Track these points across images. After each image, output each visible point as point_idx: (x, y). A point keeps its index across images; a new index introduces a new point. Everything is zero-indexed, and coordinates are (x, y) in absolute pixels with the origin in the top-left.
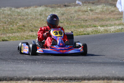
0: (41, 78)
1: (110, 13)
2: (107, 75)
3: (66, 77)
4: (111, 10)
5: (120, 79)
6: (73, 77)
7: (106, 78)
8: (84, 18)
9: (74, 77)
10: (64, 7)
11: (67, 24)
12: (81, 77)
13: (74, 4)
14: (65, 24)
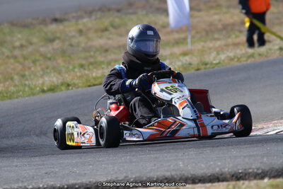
2: (168, 174)
3: (76, 184)
4: (161, 23)
6: (90, 182)
7: (166, 181)
8: (101, 47)
9: (94, 183)
10: (51, 23)
11: (64, 61)
13: (74, 14)
14: (60, 61)
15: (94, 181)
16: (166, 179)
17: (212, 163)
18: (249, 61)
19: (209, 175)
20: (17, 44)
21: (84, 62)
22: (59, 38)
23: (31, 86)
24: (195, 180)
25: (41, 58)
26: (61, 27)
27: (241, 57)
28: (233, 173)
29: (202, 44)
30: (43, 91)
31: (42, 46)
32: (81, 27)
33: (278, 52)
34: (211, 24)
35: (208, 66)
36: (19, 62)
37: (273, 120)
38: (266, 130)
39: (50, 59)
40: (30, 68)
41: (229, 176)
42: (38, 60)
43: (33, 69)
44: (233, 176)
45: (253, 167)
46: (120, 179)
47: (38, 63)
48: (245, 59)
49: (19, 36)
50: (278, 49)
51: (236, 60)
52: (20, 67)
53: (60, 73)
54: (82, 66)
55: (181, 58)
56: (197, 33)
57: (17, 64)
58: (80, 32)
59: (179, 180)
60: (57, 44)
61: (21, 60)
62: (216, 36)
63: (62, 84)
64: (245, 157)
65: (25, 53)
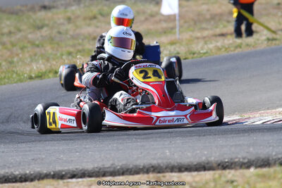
0: (4, 176)
1: (146, 19)
2: (154, 162)
3: (63, 171)
4: (149, 11)
5: (183, 169)
6: (77, 169)
7: (152, 169)
8: (90, 35)
9: (81, 170)
10: (40, 10)
11: (52, 48)
12: (97, 170)
13: (63, 2)
14: (48, 48)
15: (81, 168)
16: (153, 167)
17: (198, 152)
18: (237, 51)
19: (195, 163)
20: (6, 30)
21: (72, 50)
22: (47, 25)
23: (19, 72)
24: (181, 169)
25: (29, 45)
26: (49, 14)
27: (229, 47)
28: (219, 162)
29: (191, 33)
30: (31, 78)
31: (30, 33)
32: (69, 14)
33: (266, 42)
34: (199, 14)
35: (195, 55)
36: (6, 48)
37: (259, 110)
38: (252, 120)
39: (38, 46)
40: (18, 55)
41: (215, 165)
42: (26, 47)
43: (21, 56)
44: (219, 165)
45: (239, 156)
46: (107, 166)
47: (26, 50)
48: (232, 49)
49: (8, 23)
50: (265, 40)
51: (223, 50)
52: (8, 53)
53: (48, 60)
54: (70, 54)
55: (169, 47)
56: (185, 22)
57: (5, 51)
58: (69, 19)
59: (166, 168)
60: (45, 32)
61: (9, 46)
62: (204, 25)
63: (50, 72)
64: (231, 146)
65: (13, 39)
